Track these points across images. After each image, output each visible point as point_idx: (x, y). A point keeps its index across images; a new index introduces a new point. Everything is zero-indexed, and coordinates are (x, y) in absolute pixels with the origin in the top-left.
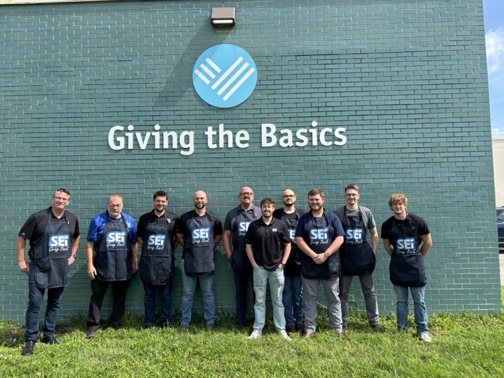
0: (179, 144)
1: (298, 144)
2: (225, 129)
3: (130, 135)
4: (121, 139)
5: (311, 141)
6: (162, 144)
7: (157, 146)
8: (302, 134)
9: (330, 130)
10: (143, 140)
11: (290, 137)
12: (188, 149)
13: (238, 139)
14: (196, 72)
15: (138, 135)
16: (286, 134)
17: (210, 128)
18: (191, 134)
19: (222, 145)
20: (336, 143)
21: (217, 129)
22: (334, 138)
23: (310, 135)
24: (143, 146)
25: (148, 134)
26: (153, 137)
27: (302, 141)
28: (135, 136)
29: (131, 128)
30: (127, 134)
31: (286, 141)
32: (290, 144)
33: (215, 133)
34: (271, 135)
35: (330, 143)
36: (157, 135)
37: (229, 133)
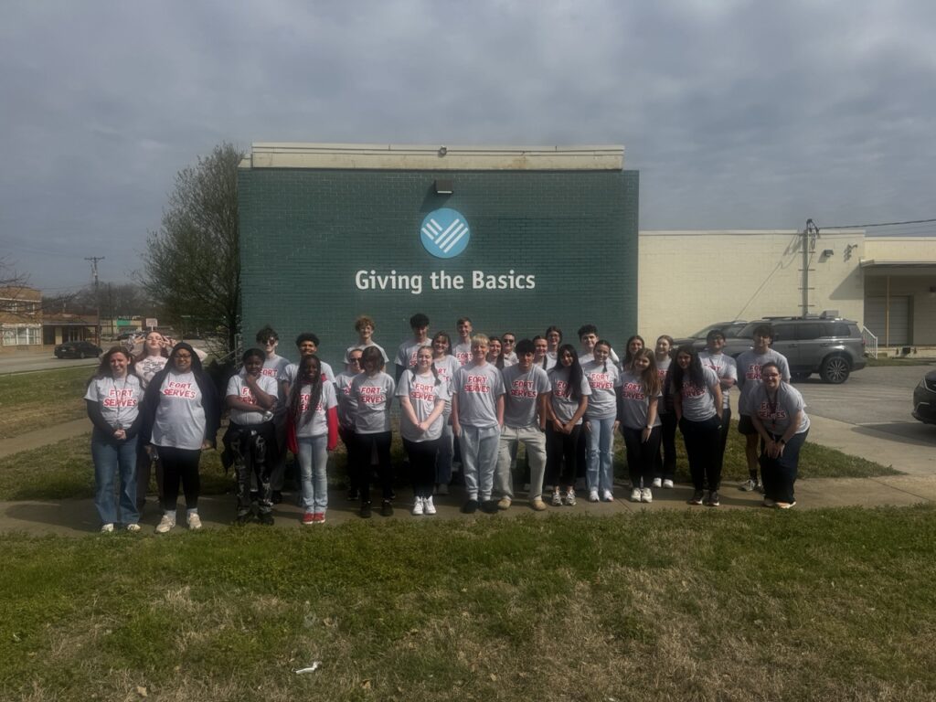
0: (410, 285)
1: (500, 287)
2: (445, 275)
3: (373, 278)
4: (366, 281)
5: (509, 285)
6: (397, 285)
7: (394, 287)
8: (503, 279)
9: (523, 277)
10: (383, 282)
11: (494, 282)
12: (417, 290)
13: (455, 282)
14: (424, 229)
15: (379, 278)
16: (491, 279)
17: (434, 274)
18: (420, 278)
19: (443, 287)
20: (528, 287)
21: (438, 274)
22: (526, 283)
23: (508, 281)
24: (383, 287)
25: (387, 278)
26: (390, 280)
27: (503, 285)
28: (376, 279)
29: (373, 272)
30: (370, 277)
31: (491, 285)
32: (494, 287)
33: (437, 277)
34: (480, 280)
35: (523, 287)
36: (393, 278)
37: (449, 278)
